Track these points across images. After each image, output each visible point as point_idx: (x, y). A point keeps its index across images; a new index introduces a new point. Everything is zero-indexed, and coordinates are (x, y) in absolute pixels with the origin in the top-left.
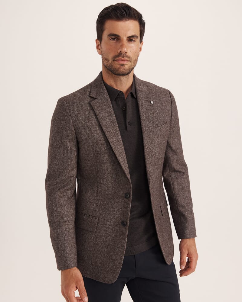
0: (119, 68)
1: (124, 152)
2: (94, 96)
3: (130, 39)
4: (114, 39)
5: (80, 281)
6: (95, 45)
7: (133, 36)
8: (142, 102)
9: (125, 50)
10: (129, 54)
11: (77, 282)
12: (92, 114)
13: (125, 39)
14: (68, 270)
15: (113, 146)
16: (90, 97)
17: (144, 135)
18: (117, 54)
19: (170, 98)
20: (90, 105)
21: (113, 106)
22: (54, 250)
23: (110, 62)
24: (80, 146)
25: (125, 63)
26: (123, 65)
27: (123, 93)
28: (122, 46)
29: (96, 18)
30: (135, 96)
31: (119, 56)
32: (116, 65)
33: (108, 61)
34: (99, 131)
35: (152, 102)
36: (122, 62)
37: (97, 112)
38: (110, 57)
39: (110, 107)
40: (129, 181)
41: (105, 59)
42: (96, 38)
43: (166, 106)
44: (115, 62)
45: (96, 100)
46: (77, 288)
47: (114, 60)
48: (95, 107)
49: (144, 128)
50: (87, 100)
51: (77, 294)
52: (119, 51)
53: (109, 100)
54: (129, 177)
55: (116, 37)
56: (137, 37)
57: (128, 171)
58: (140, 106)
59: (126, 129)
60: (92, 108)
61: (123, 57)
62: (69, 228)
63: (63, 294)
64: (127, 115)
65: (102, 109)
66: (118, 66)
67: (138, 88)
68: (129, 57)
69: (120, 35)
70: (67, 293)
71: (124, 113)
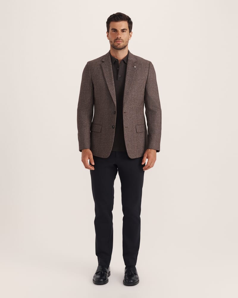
0: (117, 46)
2: (104, 61)
3: (123, 31)
4: (114, 31)
5: (91, 155)
6: (106, 35)
7: (124, 29)
8: (129, 66)
9: (119, 36)
10: (122, 38)
13: (120, 31)
14: (85, 150)
16: (102, 61)
17: (126, 84)
18: (116, 38)
19: (148, 66)
21: (112, 66)
23: (113, 43)
24: (94, 87)
25: (120, 43)
26: (119, 44)
27: (118, 60)
28: (118, 34)
29: (106, 21)
31: (117, 39)
32: (116, 44)
33: (112, 42)
35: (135, 67)
36: (118, 43)
37: (103, 68)
38: (113, 40)
39: (110, 66)
40: (115, 105)
41: (111, 42)
42: (107, 31)
43: (144, 70)
44: (115, 43)
45: (104, 63)
46: (89, 158)
47: (115, 42)
48: (103, 66)
49: (126, 79)
50: (100, 62)
52: (117, 37)
53: (111, 63)
55: (115, 30)
56: (126, 30)
57: (115, 100)
58: (127, 68)
59: (117, 79)
61: (119, 40)
65: (106, 67)
66: (117, 45)
67: (129, 59)
68: (122, 40)
69: (117, 29)
71: (118, 71)
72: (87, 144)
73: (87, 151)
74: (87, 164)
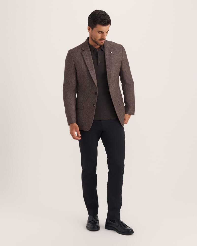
1: (95, 75)
2: (83, 49)
5: (77, 128)
8: (107, 53)
11: (76, 128)
12: (82, 58)
14: (72, 124)
15: (90, 71)
16: (82, 50)
17: (107, 68)
19: (121, 50)
20: (81, 53)
21: (91, 54)
22: (67, 116)
24: (77, 71)
30: (103, 50)
34: (84, 65)
35: (111, 53)
37: (84, 57)
39: (90, 54)
40: (96, 88)
43: (119, 54)
45: (84, 51)
46: (76, 131)
48: (83, 54)
49: (107, 65)
50: (80, 51)
51: (76, 133)
53: (90, 51)
54: (97, 85)
57: (97, 83)
58: (106, 55)
59: (98, 65)
60: (82, 55)
62: (73, 107)
63: (71, 133)
64: (98, 58)
65: (86, 55)
70: (72, 132)
71: (97, 57)
72: (74, 119)
73: (73, 125)
74: (75, 136)
